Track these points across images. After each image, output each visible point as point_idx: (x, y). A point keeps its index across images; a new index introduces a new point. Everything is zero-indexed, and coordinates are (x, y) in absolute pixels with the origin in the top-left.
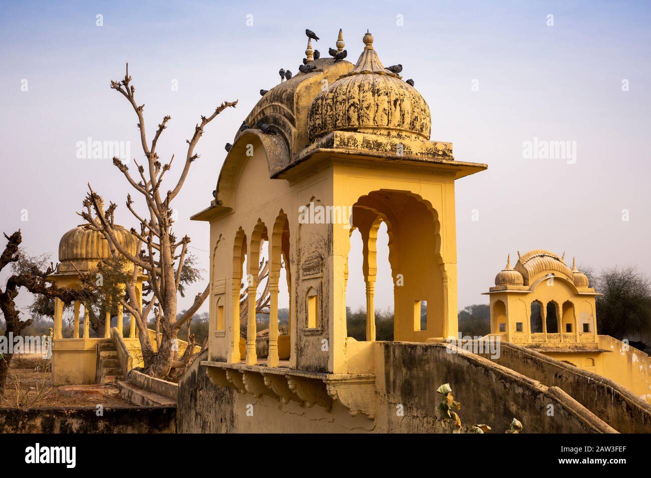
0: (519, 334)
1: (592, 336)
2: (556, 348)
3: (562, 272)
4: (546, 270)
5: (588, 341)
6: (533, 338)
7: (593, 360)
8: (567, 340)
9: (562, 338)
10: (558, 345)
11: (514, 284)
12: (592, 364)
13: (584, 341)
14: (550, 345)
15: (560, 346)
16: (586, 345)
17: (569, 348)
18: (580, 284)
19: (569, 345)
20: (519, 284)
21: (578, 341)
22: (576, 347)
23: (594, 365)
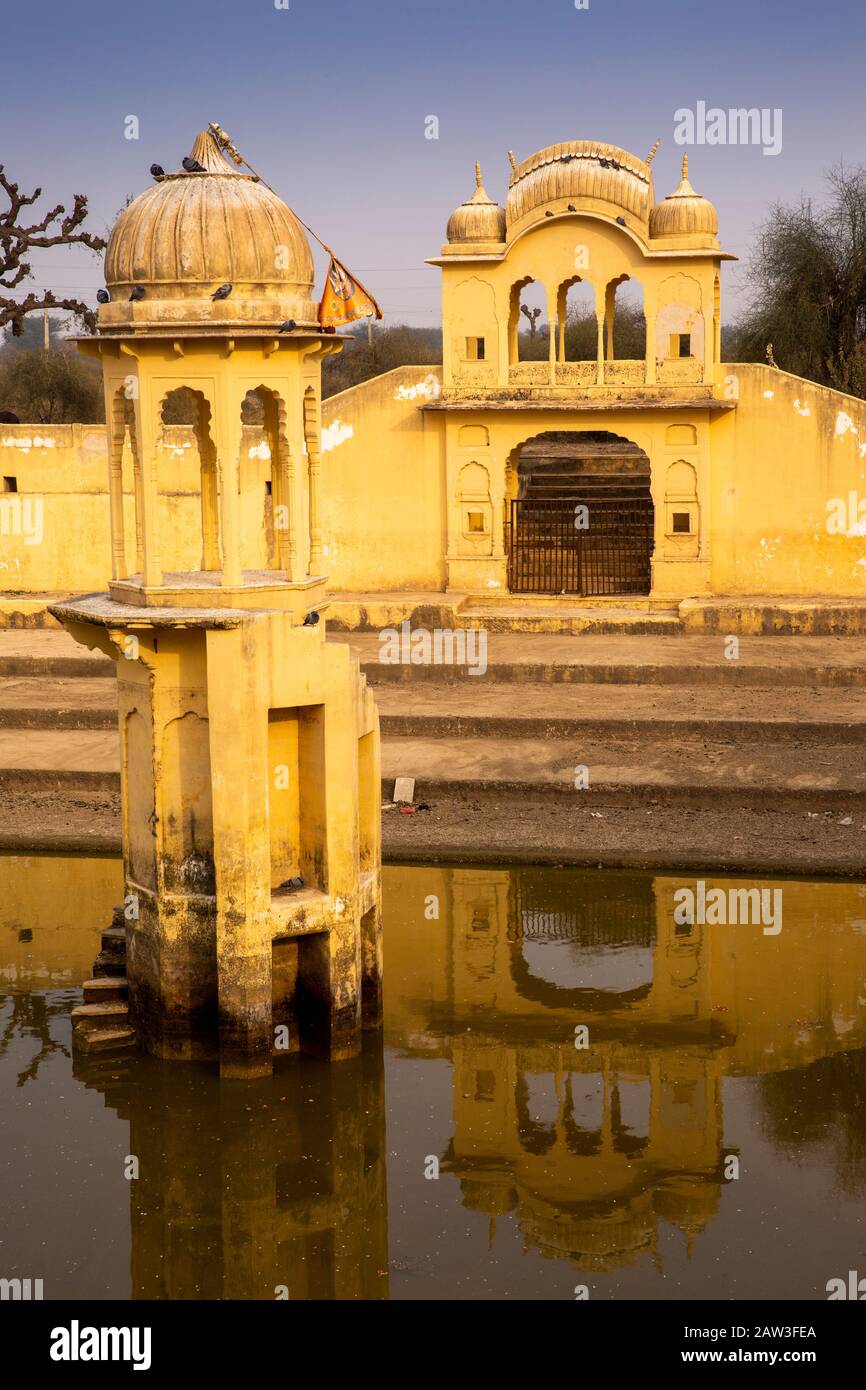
0: (476, 367)
1: (697, 368)
2: (579, 398)
3: (608, 201)
4: (558, 198)
5: (682, 379)
6: (513, 374)
7: (695, 429)
8: (618, 378)
9: (601, 373)
10: (584, 393)
11: (465, 240)
12: (692, 441)
13: (670, 381)
14: (561, 392)
15: (589, 393)
16: (673, 390)
17: (619, 398)
18: (668, 228)
19: (617, 391)
20: (477, 238)
21: (651, 380)
22: (641, 396)
23: (696, 443)
